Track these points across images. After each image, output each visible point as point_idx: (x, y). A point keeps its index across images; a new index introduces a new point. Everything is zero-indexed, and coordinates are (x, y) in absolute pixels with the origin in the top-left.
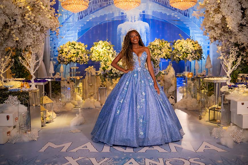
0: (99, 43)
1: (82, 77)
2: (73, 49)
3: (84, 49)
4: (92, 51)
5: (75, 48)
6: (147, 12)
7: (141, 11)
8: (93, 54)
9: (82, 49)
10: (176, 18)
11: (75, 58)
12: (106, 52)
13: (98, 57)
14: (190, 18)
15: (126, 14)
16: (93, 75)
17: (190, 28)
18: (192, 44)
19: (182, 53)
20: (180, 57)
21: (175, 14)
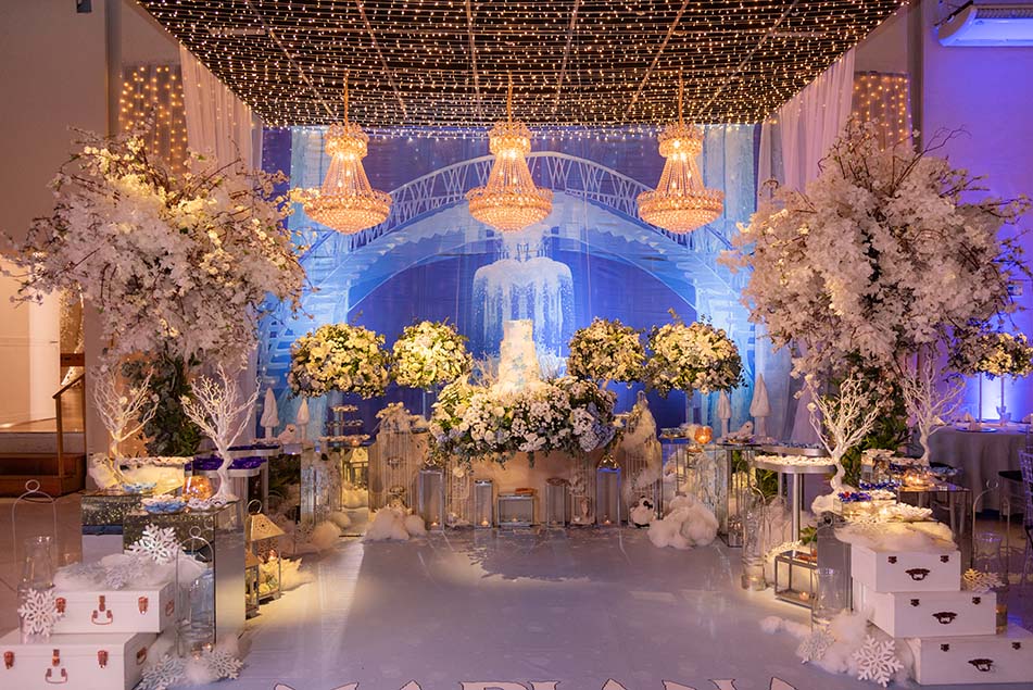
0: (420, 330)
1: (368, 437)
2: (343, 349)
3: (374, 349)
5: (346, 348)
6: (565, 230)
7: (548, 227)
8: (403, 366)
9: (369, 351)
10: (653, 250)
11: (349, 378)
12: (443, 359)
13: (419, 374)
14: (696, 251)
15: (500, 234)
16: (401, 429)
17: (696, 281)
18: (711, 340)
19: (679, 369)
20: (674, 379)
21: (650, 240)
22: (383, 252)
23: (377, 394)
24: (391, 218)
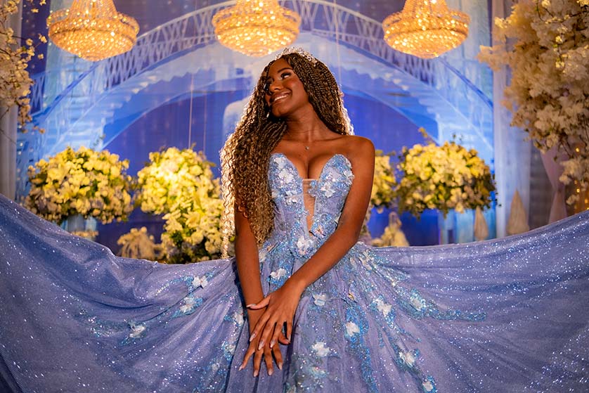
0: (166, 155)
2: (81, 170)
3: (115, 172)
4: (144, 180)
5: (85, 170)
8: (148, 192)
9: (109, 174)
10: (396, 86)
11: (87, 201)
12: (188, 184)
13: (164, 200)
14: (438, 88)
15: (250, 72)
17: (438, 116)
18: (464, 158)
19: (433, 187)
20: (428, 198)
21: (395, 77)
22: (136, 91)
23: (119, 219)
24: (144, 59)
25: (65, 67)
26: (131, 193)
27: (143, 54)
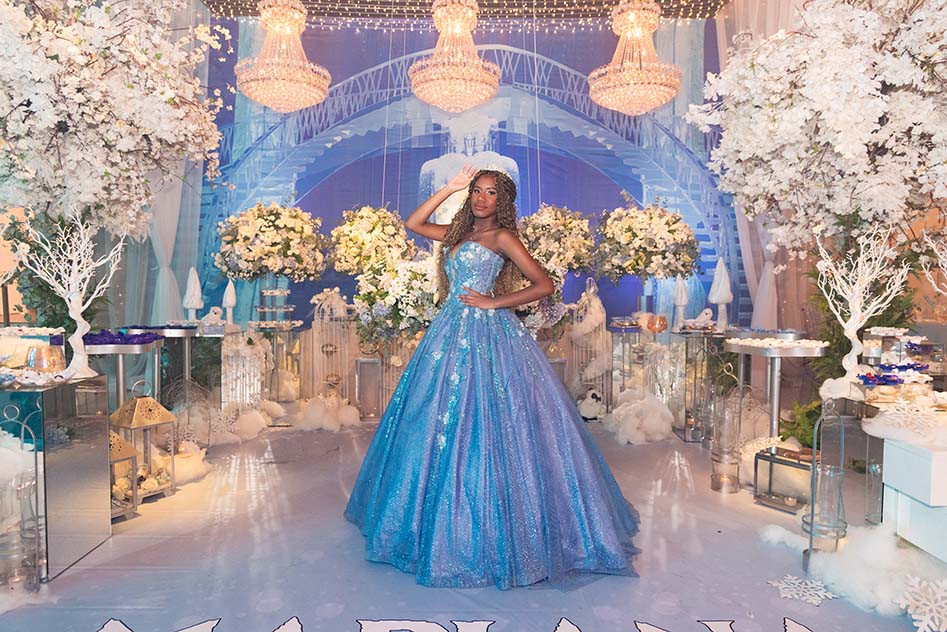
0: (360, 214)
1: (301, 322)
2: (272, 228)
3: (308, 230)
4: (338, 239)
5: (277, 228)
6: (512, 125)
7: (495, 122)
8: (341, 250)
9: (302, 231)
10: (600, 145)
11: (279, 259)
14: (644, 147)
15: (447, 128)
16: (336, 315)
17: (643, 177)
18: (667, 222)
19: (632, 252)
20: (628, 263)
21: (598, 135)
24: (337, 111)
25: (254, 118)
26: (324, 252)
27: (336, 106)
